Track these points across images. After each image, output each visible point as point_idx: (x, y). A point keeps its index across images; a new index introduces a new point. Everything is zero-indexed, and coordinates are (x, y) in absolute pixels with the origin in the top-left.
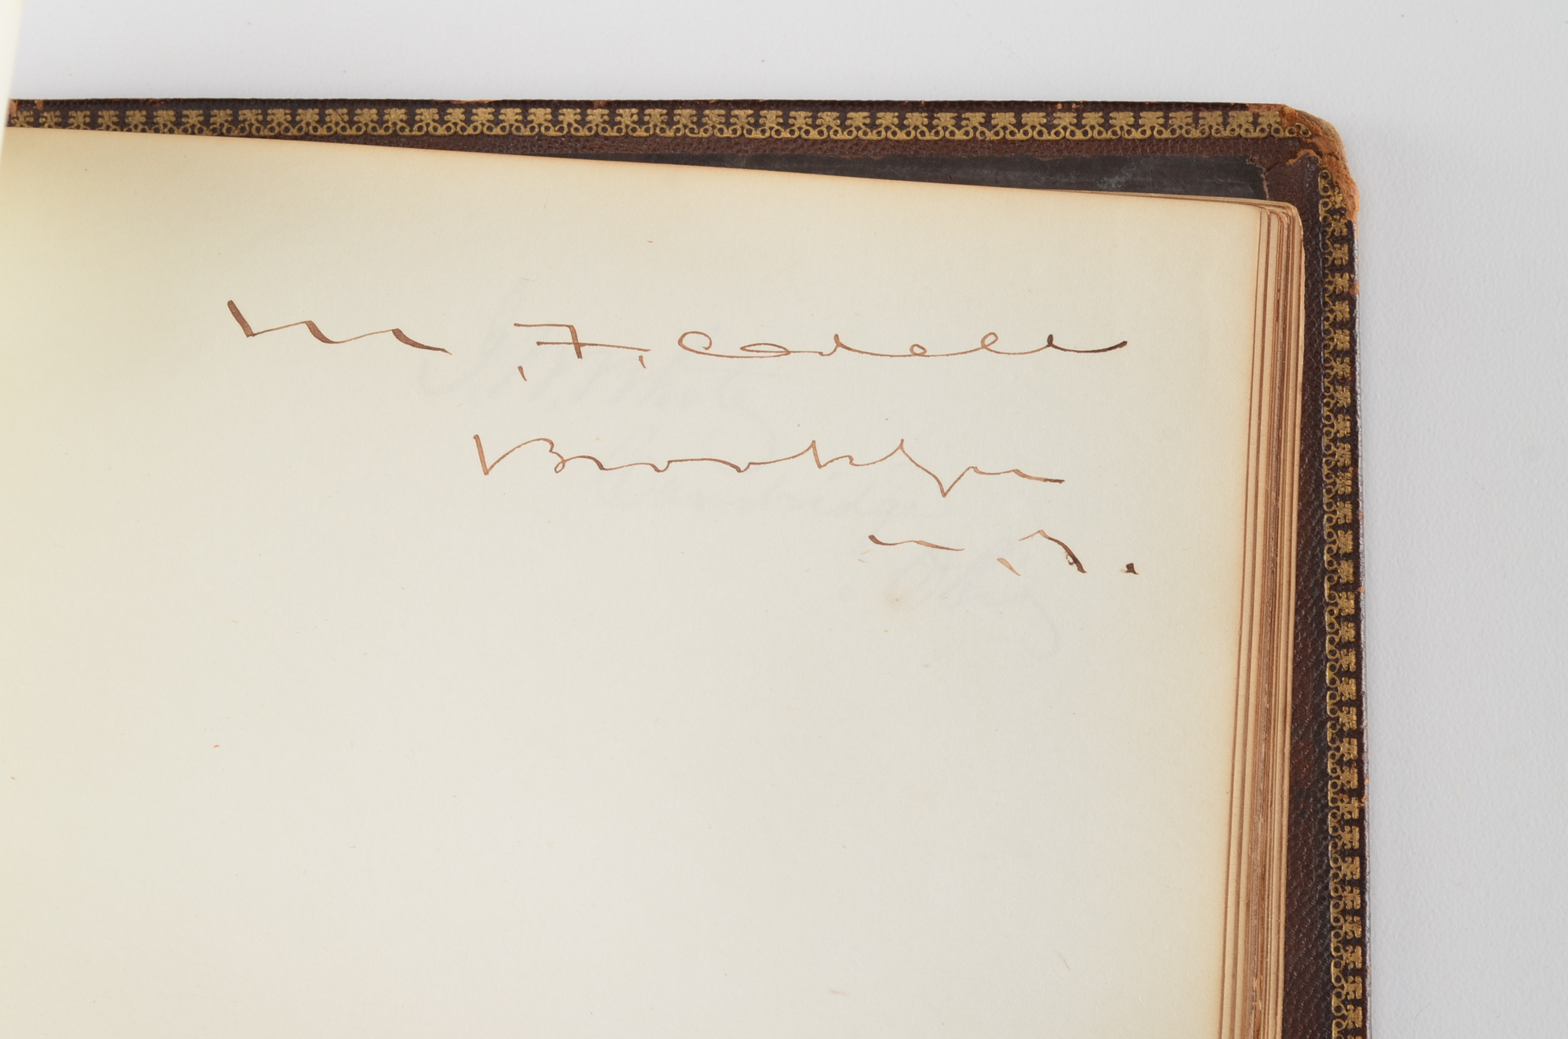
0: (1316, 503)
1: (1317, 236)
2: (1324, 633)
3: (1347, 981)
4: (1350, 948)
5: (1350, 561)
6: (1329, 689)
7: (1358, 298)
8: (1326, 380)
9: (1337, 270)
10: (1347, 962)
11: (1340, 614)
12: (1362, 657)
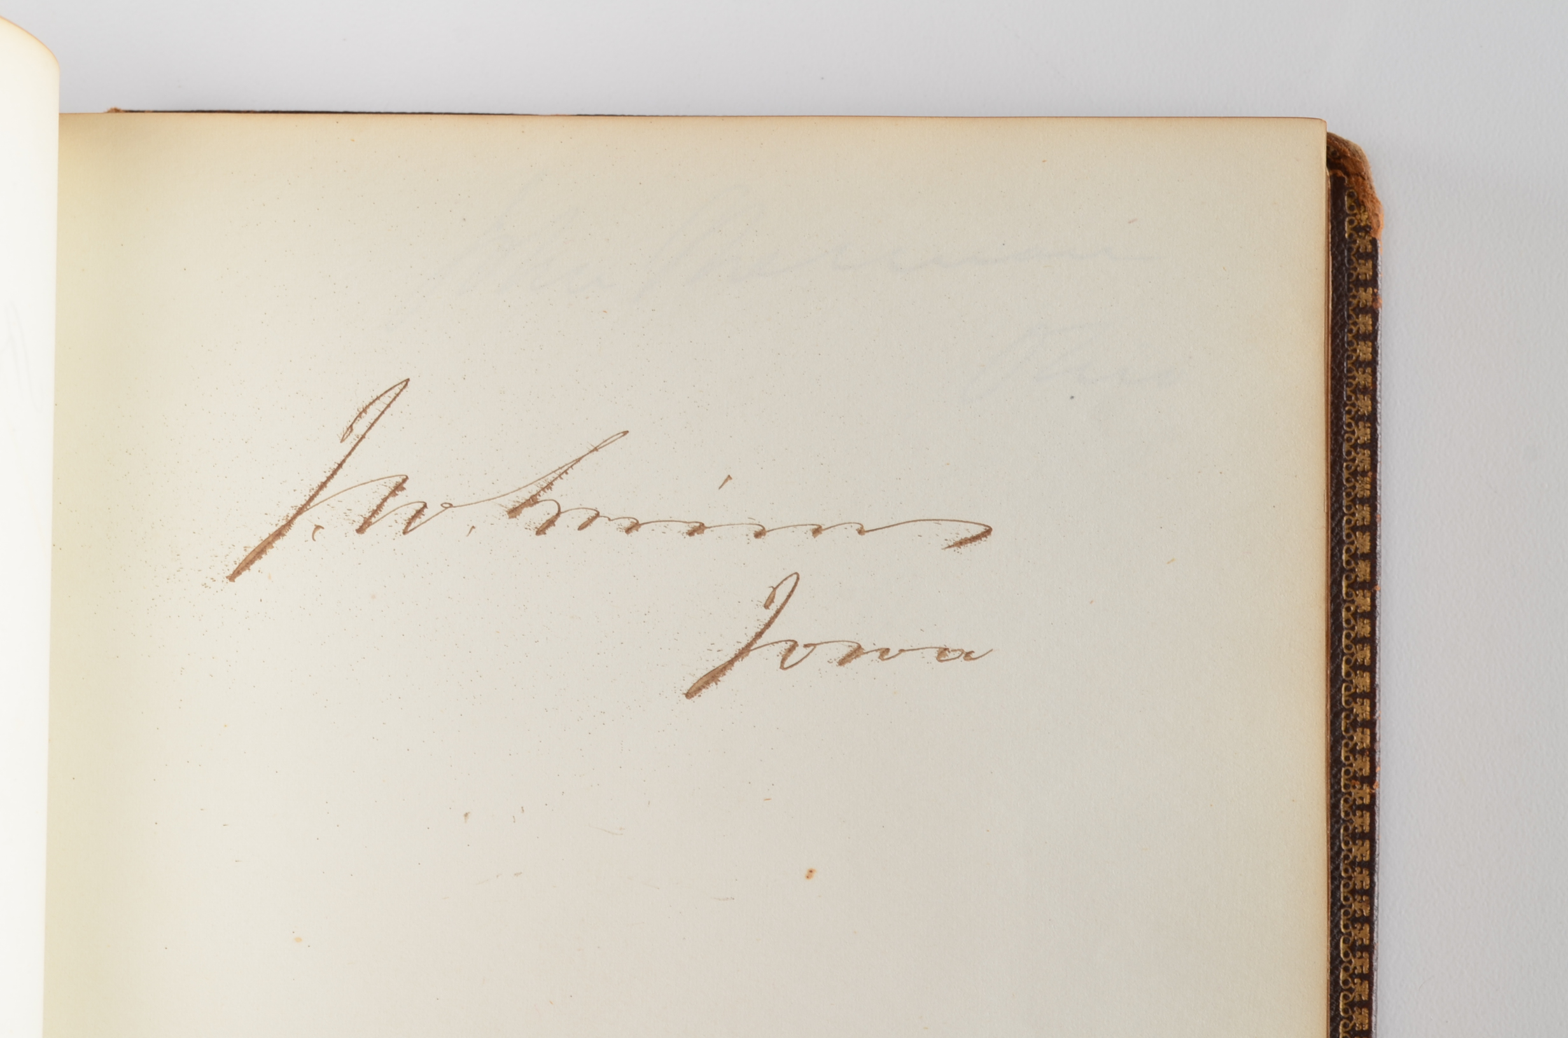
0: (1336, 505)
1: (1342, 253)
2: (1341, 629)
3: (1354, 956)
4: (1358, 926)
5: (1367, 561)
6: (1344, 681)
7: (1380, 312)
8: (1348, 389)
9: (1362, 285)
10: (1356, 938)
11: (1356, 610)
12: (1376, 653)
